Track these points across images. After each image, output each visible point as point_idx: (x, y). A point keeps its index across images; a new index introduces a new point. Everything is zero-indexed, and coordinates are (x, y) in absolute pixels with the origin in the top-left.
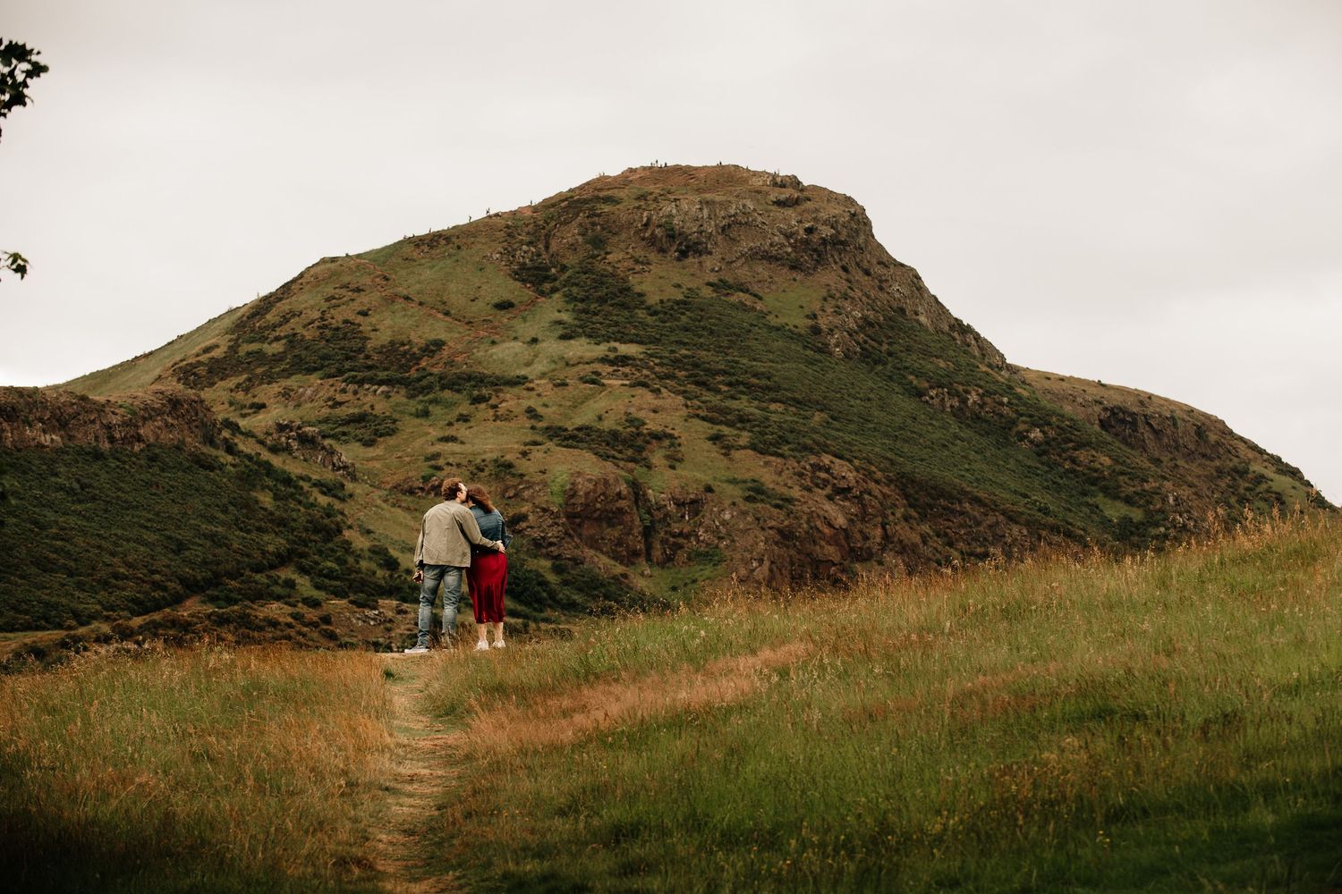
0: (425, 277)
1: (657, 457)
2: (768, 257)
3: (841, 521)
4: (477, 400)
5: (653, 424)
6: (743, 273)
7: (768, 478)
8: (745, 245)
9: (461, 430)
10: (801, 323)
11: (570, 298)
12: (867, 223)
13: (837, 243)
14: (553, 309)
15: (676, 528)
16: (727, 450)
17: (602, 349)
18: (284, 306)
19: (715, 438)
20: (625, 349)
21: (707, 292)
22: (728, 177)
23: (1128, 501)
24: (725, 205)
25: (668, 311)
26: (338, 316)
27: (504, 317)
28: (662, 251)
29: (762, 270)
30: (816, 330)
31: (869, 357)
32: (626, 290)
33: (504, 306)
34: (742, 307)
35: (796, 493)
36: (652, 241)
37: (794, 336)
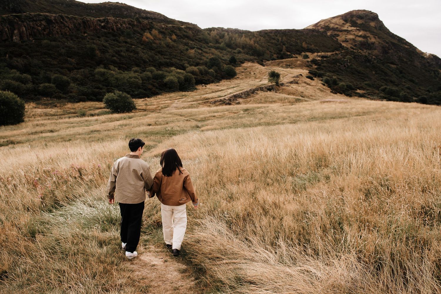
0: (334, 21)
1: (369, 39)
2: (369, 19)
3: (387, 46)
4: (348, 33)
5: (367, 35)
6: (367, 21)
7: (380, 41)
8: (368, 18)
9: (347, 35)
10: (374, 26)
11: (350, 23)
12: (378, 16)
13: (376, 18)
14: (348, 24)
15: (371, 46)
16: (375, 38)
17: (355, 28)
18: (319, 24)
19: (374, 37)
20: (358, 28)
21: (364, 23)
22: (364, 11)
23: (408, 46)
24: (365, 13)
25: (361, 24)
26: (327, 24)
27: (343, 25)
28: (359, 18)
29: (369, 21)
30: (375, 27)
31: (380, 30)
32: (356, 22)
33: (343, 24)
34: (368, 24)
35: (383, 43)
36: (358, 18)
37: (374, 27)
